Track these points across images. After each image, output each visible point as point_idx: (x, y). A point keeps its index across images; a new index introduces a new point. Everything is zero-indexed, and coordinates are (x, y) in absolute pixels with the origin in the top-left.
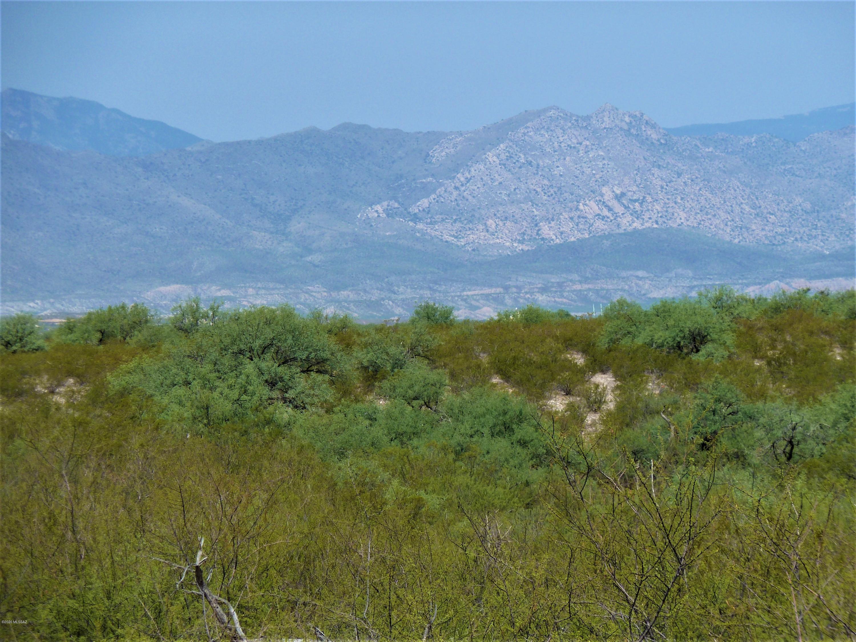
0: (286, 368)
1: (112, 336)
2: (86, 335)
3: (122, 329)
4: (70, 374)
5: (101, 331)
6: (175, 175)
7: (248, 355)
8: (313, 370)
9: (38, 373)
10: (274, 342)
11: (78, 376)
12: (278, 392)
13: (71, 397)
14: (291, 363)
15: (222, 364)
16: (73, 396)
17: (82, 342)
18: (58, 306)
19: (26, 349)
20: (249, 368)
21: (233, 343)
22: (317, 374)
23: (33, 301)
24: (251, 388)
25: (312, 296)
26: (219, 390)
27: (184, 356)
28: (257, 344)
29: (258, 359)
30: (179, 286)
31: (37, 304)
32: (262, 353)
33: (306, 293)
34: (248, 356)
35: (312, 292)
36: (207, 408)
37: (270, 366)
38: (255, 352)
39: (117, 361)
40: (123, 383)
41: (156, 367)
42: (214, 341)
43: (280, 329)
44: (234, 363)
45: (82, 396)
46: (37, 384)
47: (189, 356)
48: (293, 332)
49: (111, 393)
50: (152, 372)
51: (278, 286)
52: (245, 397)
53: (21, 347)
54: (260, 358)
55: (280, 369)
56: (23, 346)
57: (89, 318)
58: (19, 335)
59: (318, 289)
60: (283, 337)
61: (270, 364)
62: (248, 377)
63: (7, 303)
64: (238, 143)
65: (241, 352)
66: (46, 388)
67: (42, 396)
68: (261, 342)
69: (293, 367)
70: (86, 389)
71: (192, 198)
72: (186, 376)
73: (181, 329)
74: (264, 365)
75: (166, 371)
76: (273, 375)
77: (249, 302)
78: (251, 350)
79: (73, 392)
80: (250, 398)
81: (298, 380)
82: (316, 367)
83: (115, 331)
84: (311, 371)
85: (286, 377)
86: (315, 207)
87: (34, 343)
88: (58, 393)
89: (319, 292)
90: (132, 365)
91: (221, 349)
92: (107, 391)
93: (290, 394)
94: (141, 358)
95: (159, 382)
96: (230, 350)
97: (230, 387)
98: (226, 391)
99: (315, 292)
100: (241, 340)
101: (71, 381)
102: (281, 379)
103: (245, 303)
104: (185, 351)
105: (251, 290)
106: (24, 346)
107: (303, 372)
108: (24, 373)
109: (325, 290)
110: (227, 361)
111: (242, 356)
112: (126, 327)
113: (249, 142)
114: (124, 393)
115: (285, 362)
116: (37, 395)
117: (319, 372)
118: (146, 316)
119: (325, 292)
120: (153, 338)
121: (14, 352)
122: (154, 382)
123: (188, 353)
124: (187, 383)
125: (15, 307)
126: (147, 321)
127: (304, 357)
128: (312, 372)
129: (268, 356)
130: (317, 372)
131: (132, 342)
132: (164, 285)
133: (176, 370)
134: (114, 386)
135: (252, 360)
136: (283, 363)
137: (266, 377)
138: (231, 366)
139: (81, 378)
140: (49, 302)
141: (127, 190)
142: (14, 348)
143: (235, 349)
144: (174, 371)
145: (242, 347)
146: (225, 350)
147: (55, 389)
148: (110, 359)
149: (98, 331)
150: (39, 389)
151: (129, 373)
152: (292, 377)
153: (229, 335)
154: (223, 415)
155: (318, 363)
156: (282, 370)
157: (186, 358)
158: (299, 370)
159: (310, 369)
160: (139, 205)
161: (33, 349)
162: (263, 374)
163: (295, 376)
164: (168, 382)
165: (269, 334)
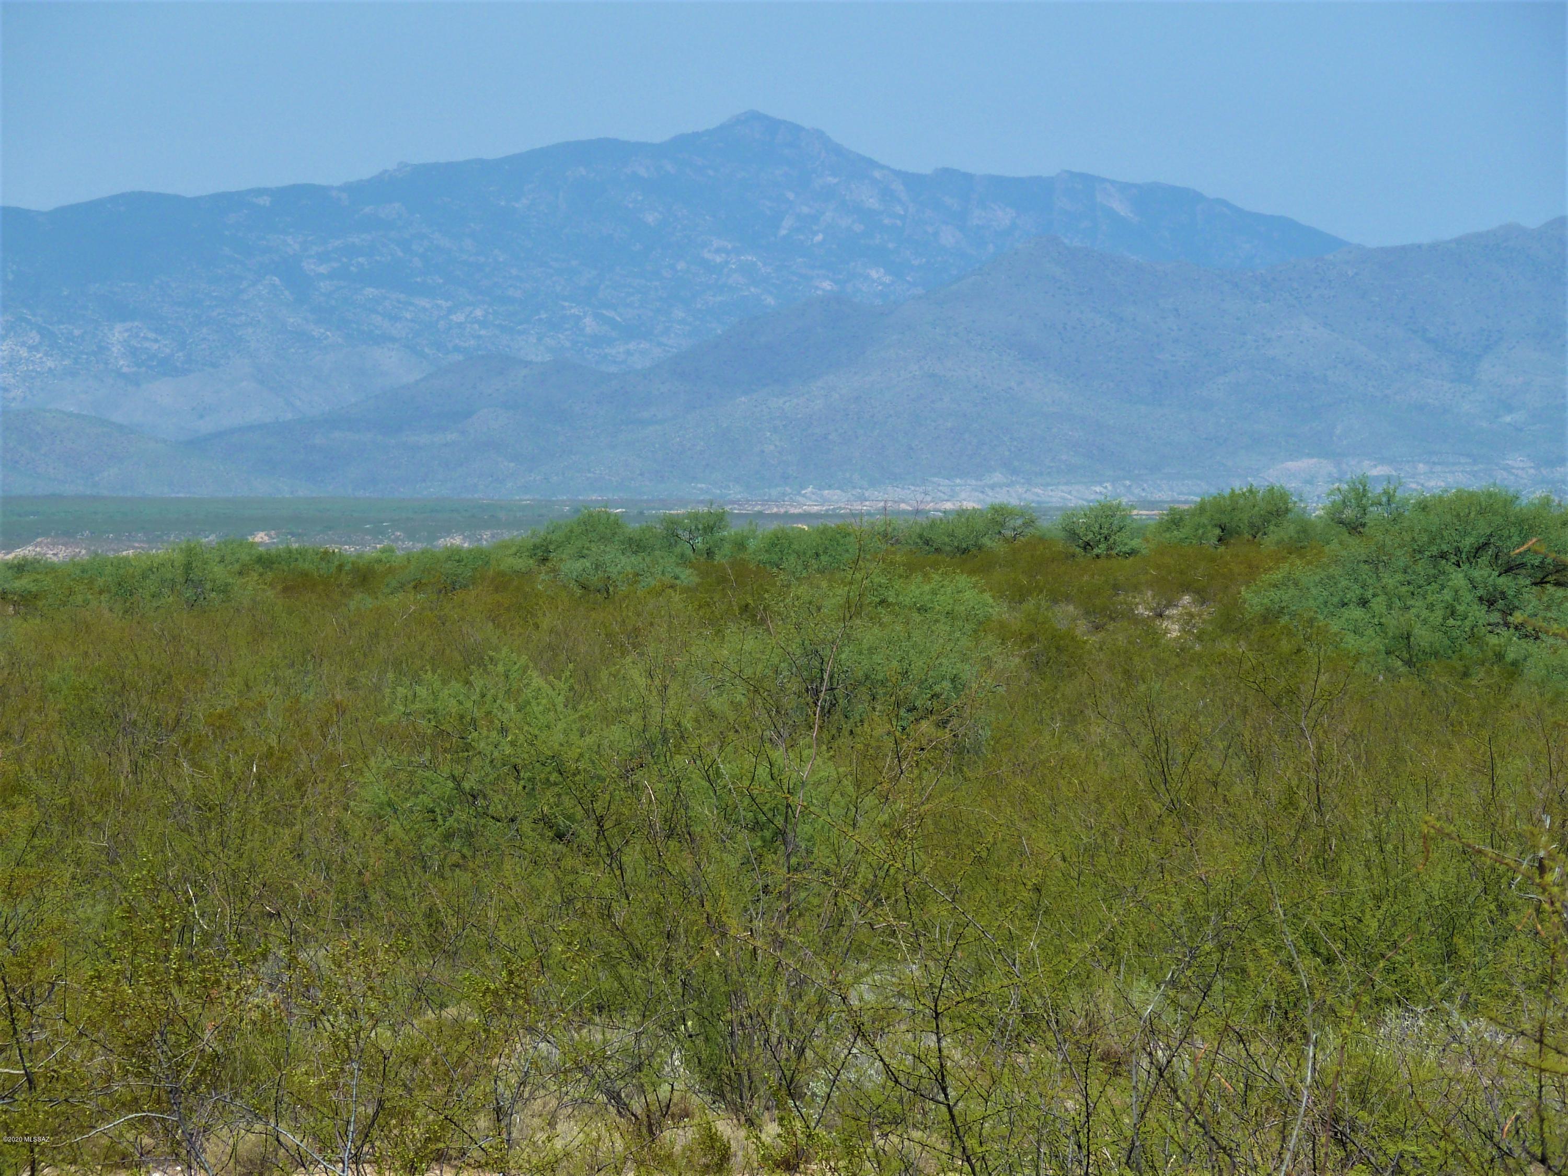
0: (1510, 578)
1: (1237, 533)
2: (1200, 532)
3: (1252, 525)
4: (1186, 588)
5: (1220, 526)
6: (1309, 296)
7: (1453, 559)
8: (1549, 582)
9: (1136, 588)
10: (1492, 541)
11: (1197, 592)
12: (1498, 615)
13: (1188, 624)
14: (1517, 571)
15: (1414, 572)
16: (1191, 620)
17: (1194, 542)
18: (1137, 491)
19: (1114, 552)
20: (1458, 578)
21: (1432, 541)
22: (1555, 588)
23: (1100, 483)
24: (1461, 608)
25: (1513, 474)
26: (1413, 610)
27: (1359, 562)
28: (1468, 543)
29: (1468, 564)
30: (1315, 460)
31: (1106, 488)
32: (1475, 557)
33: (1504, 469)
34: (1453, 561)
35: (1513, 468)
36: (1408, 638)
37: (1486, 575)
38: (1464, 556)
39: (1253, 570)
40: (1266, 601)
41: (1317, 578)
42: (1402, 539)
43: (1499, 520)
44: (1433, 572)
45: (1204, 622)
46: (1138, 604)
47: (1366, 562)
48: (1520, 525)
49: (1248, 617)
50: (1312, 584)
51: (1463, 460)
52: (1451, 622)
53: (1108, 550)
54: (1471, 564)
55: (1502, 580)
56: (1110, 548)
57: (1202, 509)
58: (1105, 531)
59: (1521, 465)
60: (1506, 533)
61: (1485, 572)
62: (1456, 592)
63: (1061, 487)
64: (1403, 248)
65: (1443, 555)
66: (1151, 610)
67: (1145, 621)
68: (1472, 540)
69: (1520, 577)
70: (1209, 612)
71: (1333, 330)
72: (1362, 591)
73: (1341, 522)
74: (1476, 574)
75: (1332, 584)
76: (1491, 589)
77: (1418, 483)
78: (1458, 551)
79: (1192, 616)
80: (1459, 623)
81: (1526, 596)
82: (1554, 577)
83: (1241, 525)
84: (1546, 583)
85: (1510, 593)
86: (1518, 342)
87: (1126, 544)
88: (1169, 617)
89: (1523, 469)
90: (1278, 576)
91: (1414, 550)
92: (1242, 614)
93: (1517, 617)
94: (1292, 564)
95: (1321, 599)
96: (1427, 553)
97: (1431, 607)
98: (1425, 613)
99: (1518, 469)
100: (1442, 537)
101: (1187, 599)
102: (1503, 595)
103: (1414, 486)
104: (1360, 555)
105: (1421, 465)
106: (1112, 549)
107: (1535, 584)
108: (1116, 587)
109: (1532, 465)
110: (1422, 568)
111: (1444, 561)
112: (1258, 522)
113: (1419, 247)
114: (1269, 617)
115: (1508, 570)
116: (1136, 620)
117: (1558, 584)
118: (1286, 503)
119: (1531, 467)
120: (1302, 535)
121: (1098, 556)
122: (1315, 600)
123: (1364, 558)
124: (1364, 603)
125: (1074, 493)
126: (1287, 511)
127: (1537, 563)
128: (1548, 585)
129: (1484, 559)
130: (1555, 585)
131: (1269, 542)
132: (1292, 460)
133: (1346, 582)
134: (1252, 606)
135: (1459, 567)
136: (1506, 572)
137: (1481, 592)
138: (1427, 575)
139: (1202, 597)
140: (1124, 486)
141: (1238, 319)
142: (1096, 551)
143: (1434, 550)
144: (1344, 583)
145: (1445, 548)
146: (1420, 552)
147: (1164, 611)
148: (1242, 567)
149: (1216, 526)
150: (1141, 610)
151: (1275, 586)
152: (1519, 592)
153: (1426, 530)
154: (1431, 647)
155: (1557, 571)
156: (1504, 582)
157: (1361, 565)
158: (1528, 582)
159: (1547, 579)
160: (1256, 341)
161: (1125, 553)
162: (1475, 587)
163: (1524, 590)
164: (1335, 600)
165: (1483, 528)
